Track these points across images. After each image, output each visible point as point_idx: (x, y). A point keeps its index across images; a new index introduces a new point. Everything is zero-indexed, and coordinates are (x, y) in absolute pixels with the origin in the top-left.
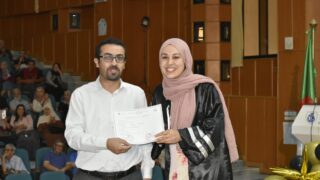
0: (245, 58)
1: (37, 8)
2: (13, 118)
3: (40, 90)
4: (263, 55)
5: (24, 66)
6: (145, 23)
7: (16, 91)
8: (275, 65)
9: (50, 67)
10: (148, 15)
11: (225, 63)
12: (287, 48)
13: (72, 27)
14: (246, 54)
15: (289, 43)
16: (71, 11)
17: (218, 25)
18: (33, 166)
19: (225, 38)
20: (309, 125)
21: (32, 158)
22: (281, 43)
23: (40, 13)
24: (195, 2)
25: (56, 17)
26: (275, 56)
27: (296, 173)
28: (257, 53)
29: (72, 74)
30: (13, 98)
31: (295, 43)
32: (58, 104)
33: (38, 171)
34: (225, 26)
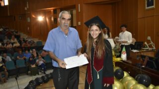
2: (5, 45)
3: (13, 36)
7: (6, 37)
9: (14, 30)
15: (79, 23)
16: (19, 15)
18: (13, 58)
21: (13, 56)
22: (77, 23)
30: (5, 39)
31: (81, 23)
33: (15, 59)
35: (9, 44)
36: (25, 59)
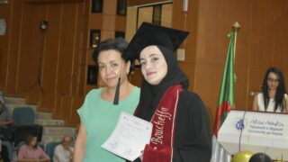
6: (44, 27)
10: (47, 20)
17: (113, 34)
24: (94, 11)
34: (120, 36)
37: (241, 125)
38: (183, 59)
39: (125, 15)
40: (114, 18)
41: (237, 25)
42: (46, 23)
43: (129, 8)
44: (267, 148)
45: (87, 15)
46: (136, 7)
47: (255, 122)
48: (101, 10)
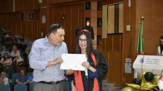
0: (108, 34)
1: (14, 10)
2: (3, 59)
3: (14, 47)
4: (117, 33)
5: (7, 36)
6: (63, 18)
7: (4, 47)
8: (122, 37)
9: (19, 37)
10: (65, 14)
11: (99, 37)
12: (127, 30)
13: (30, 19)
14: (109, 33)
15: (128, 28)
16: (29, 12)
17: (96, 19)
18: (11, 82)
19: (99, 26)
20: (141, 64)
22: (125, 28)
23: (16, 13)
24: (86, 9)
25: (22, 15)
26: (122, 34)
27: (138, 86)
28: (114, 33)
29: (29, 40)
32: (23, 53)
33: (13, 84)
34: (100, 20)
35: (8, 58)
36: (28, 85)
37: (142, 61)
38: (129, 30)
39: (102, 10)
40: (96, 12)
41: (143, 17)
42: (64, 16)
43: (103, 6)
44: (153, 70)
45: (83, 11)
46: (107, 6)
47: (148, 59)
48: (90, 8)
